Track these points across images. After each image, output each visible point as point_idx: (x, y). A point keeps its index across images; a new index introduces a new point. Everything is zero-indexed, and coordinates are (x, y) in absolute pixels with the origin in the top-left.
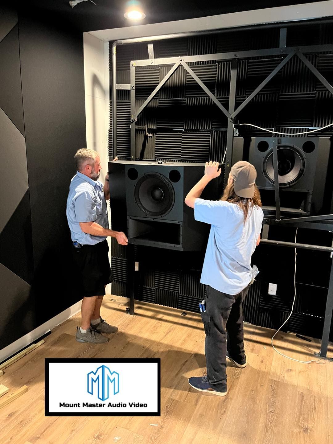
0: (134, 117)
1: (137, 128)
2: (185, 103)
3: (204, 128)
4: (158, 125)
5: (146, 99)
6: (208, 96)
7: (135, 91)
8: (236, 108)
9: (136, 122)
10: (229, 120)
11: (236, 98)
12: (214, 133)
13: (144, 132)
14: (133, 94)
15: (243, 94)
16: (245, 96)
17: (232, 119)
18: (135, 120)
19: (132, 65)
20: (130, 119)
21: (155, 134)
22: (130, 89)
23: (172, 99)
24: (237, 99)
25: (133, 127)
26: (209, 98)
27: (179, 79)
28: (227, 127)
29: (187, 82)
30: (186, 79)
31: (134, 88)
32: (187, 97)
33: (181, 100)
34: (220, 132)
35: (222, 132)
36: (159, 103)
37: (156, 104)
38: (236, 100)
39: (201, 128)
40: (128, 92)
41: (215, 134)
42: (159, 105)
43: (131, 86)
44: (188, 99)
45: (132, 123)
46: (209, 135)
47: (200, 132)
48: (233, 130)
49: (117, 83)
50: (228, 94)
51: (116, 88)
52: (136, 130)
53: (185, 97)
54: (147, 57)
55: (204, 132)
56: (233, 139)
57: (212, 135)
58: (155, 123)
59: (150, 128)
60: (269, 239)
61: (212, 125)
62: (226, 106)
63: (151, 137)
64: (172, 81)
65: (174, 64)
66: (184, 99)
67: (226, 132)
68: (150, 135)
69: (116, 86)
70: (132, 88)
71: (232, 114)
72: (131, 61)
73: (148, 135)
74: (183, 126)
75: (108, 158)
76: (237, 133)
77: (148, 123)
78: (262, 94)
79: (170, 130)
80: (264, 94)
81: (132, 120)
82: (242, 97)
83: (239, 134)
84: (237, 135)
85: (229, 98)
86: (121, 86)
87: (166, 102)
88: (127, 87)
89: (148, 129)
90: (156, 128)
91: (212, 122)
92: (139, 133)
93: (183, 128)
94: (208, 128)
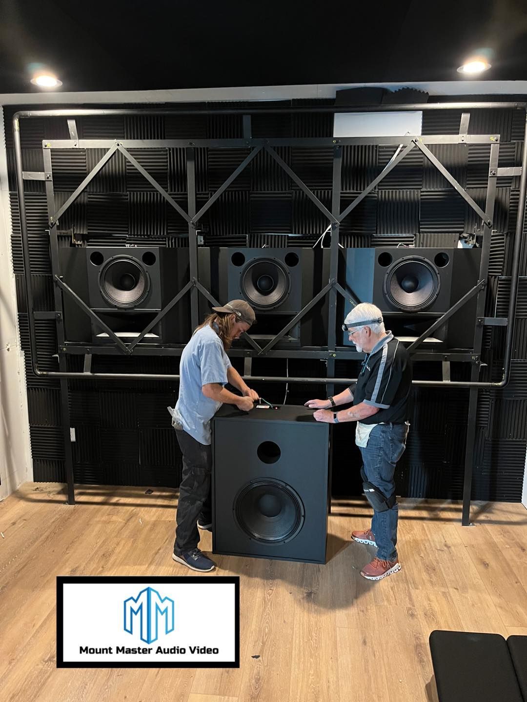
0: (54, 219)
1: (59, 234)
2: (127, 199)
3: (157, 233)
4: (89, 229)
5: (71, 193)
6: (158, 191)
7: (52, 182)
8: (197, 210)
9: (57, 226)
10: (190, 225)
11: (196, 194)
13: (70, 239)
14: (50, 186)
15: (206, 190)
16: (207, 192)
17: (193, 223)
18: (55, 223)
19: (46, 146)
20: (48, 223)
21: (85, 241)
22: (44, 180)
23: (108, 193)
24: (197, 196)
25: (53, 233)
27: (117, 167)
28: (188, 233)
29: (127, 171)
30: (125, 167)
31: (51, 178)
32: (128, 191)
33: (121, 195)
34: (179, 238)
35: (182, 239)
36: (89, 198)
37: (85, 199)
39: (152, 234)
40: (41, 184)
41: (173, 241)
42: (89, 201)
43: (46, 175)
44: (130, 194)
45: (51, 228)
46: (165, 242)
47: (151, 239)
48: (196, 238)
49: (24, 170)
50: (186, 190)
51: (23, 178)
52: (58, 236)
53: (126, 191)
54: (67, 136)
55: (157, 239)
56: (197, 249)
57: (168, 244)
58: (85, 226)
59: (78, 233)
60: (252, 375)
61: (167, 230)
62: (184, 205)
63: (81, 245)
64: (105, 169)
65: (108, 149)
66: (125, 193)
67: (187, 240)
68: (79, 243)
69: (22, 175)
70: (48, 178)
71: (193, 217)
72: (44, 141)
73: (76, 243)
74: (128, 231)
75: (13, 277)
76: (201, 240)
77: (74, 226)
78: (229, 191)
79: (109, 236)
80: (232, 191)
81: (52, 224)
82: (204, 194)
83: (205, 243)
84: (202, 243)
85: (187, 194)
86: (29, 175)
87: (99, 197)
88: (40, 176)
89: (74, 235)
90: (87, 233)
91: (167, 226)
92: (62, 240)
93: (127, 233)
94: (162, 233)
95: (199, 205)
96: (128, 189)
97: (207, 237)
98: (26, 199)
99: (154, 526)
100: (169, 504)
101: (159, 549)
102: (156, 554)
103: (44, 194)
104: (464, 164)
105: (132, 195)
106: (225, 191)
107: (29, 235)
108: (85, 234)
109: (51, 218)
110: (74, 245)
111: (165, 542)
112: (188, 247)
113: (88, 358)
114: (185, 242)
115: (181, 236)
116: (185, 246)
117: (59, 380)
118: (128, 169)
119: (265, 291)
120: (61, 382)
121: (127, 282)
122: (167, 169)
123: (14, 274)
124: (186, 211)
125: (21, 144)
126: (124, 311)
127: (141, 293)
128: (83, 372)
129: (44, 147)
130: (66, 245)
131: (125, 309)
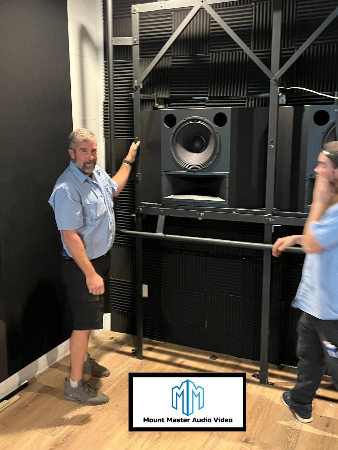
0: (138, 83)
1: (142, 98)
2: (209, 60)
3: (237, 94)
4: (171, 93)
5: (155, 57)
6: (242, 50)
7: (138, 46)
8: (281, 65)
9: (141, 90)
10: (272, 82)
11: (281, 50)
12: (252, 100)
13: (153, 103)
14: (136, 50)
15: (292, 45)
16: (293, 47)
17: (275, 80)
18: (139, 87)
19: (135, 11)
20: (132, 86)
21: (167, 105)
22: (131, 44)
23: (191, 55)
24: (283, 52)
25: (137, 96)
26: (243, 53)
27: (201, 28)
28: (269, 92)
29: (211, 32)
30: (209, 28)
31: (138, 43)
32: (211, 52)
33: (204, 57)
34: (259, 99)
35: (262, 99)
36: (173, 62)
37: (169, 63)
38: (281, 54)
39: (231, 95)
40: (129, 48)
41: (253, 102)
42: (173, 65)
43: (133, 39)
44: (212, 55)
45: (135, 91)
49: (113, 36)
50: (270, 47)
51: (112, 43)
52: (141, 100)
53: (209, 52)
55: (237, 100)
56: (278, 108)
57: (248, 105)
58: (168, 89)
59: (161, 97)
61: (248, 90)
62: (267, 63)
63: (163, 109)
64: (190, 30)
65: (193, 7)
66: (207, 55)
67: (267, 99)
68: (161, 106)
69: (112, 40)
70: (135, 42)
71: (276, 73)
72: (133, 6)
73: (158, 107)
74: (207, 93)
75: (103, 141)
76: (283, 99)
77: (157, 90)
79: (188, 99)
81: (136, 87)
82: (289, 50)
83: (287, 102)
84: (284, 102)
86: (119, 40)
87: (182, 60)
88: (127, 41)
89: (158, 98)
90: (169, 96)
91: (248, 86)
93: (206, 95)
94: (242, 95)
96: (211, 50)
97: (289, 96)
103: (131, 61)
105: (214, 57)
106: (310, 45)
107: (115, 101)
108: (167, 98)
109: (136, 81)
110: (157, 109)
112: (269, 106)
113: (161, 219)
114: (266, 102)
115: (262, 96)
116: (265, 106)
122: (251, 26)
123: (104, 138)
126: (192, 173)
127: (210, 155)
128: (155, 232)
129: (133, 12)
130: (149, 108)
131: (194, 172)
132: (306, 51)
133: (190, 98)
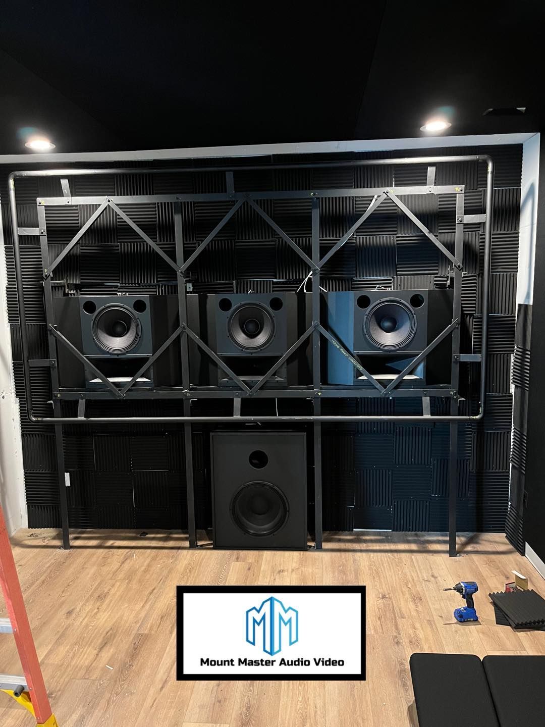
0: (47, 271)
1: (53, 285)
2: (118, 250)
3: (147, 282)
4: (82, 279)
5: (68, 244)
6: (145, 242)
7: (46, 237)
8: (185, 260)
9: (51, 277)
10: (179, 274)
11: (184, 244)
12: (162, 288)
13: (63, 288)
14: (44, 241)
15: (193, 240)
16: (195, 241)
18: (50, 275)
19: (40, 203)
20: (42, 274)
21: (78, 291)
22: (38, 235)
23: (100, 244)
24: (185, 246)
25: (47, 284)
26: (147, 244)
27: (108, 220)
28: (177, 280)
29: (118, 223)
30: (116, 220)
31: (45, 233)
32: (119, 242)
33: (113, 246)
35: (171, 286)
36: (82, 249)
37: (78, 251)
38: (184, 247)
39: (143, 282)
40: (37, 238)
41: (163, 288)
42: (82, 253)
43: (40, 230)
44: (121, 244)
45: (46, 279)
46: (155, 290)
47: (142, 287)
48: (185, 285)
49: (19, 226)
50: (174, 240)
51: (19, 233)
52: (52, 287)
53: (118, 242)
54: (60, 194)
55: (148, 287)
56: (186, 296)
57: (159, 292)
58: (78, 277)
59: (71, 283)
60: (242, 415)
61: (157, 278)
62: (172, 254)
63: (74, 294)
64: (97, 223)
65: (100, 205)
66: (116, 244)
67: (176, 287)
68: (72, 292)
69: (18, 230)
70: (42, 233)
71: (181, 266)
72: (38, 198)
73: (69, 292)
74: (119, 280)
75: (8, 327)
76: (190, 287)
77: (67, 276)
78: (215, 241)
79: (101, 285)
80: (218, 240)
81: (46, 276)
82: (192, 244)
83: (193, 289)
84: (191, 290)
85: (175, 244)
86: (24, 230)
87: (92, 248)
88: (34, 231)
89: (68, 285)
90: (80, 283)
91: (157, 275)
92: (55, 290)
93: (118, 281)
94: (152, 282)
95: (187, 254)
96: (119, 241)
97: (195, 284)
98: (21, 252)
99: (149, 567)
100: (163, 545)
101: (154, 590)
102: (151, 594)
103: (38, 247)
104: (435, 211)
105: (122, 246)
106: (212, 241)
107: (24, 286)
108: (78, 284)
109: (46, 270)
110: (67, 294)
111: (159, 583)
112: (178, 294)
113: (82, 404)
114: (175, 289)
115: (171, 283)
116: (175, 293)
117: (53, 425)
118: (119, 222)
119: (252, 335)
120: (56, 427)
121: (119, 329)
122: (156, 221)
123: (9, 324)
124: (175, 261)
125: (16, 201)
126: (116, 357)
127: (132, 339)
128: (77, 417)
129: (38, 204)
130: (59, 295)
131: (118, 355)
132: (208, 244)
133: (102, 284)
